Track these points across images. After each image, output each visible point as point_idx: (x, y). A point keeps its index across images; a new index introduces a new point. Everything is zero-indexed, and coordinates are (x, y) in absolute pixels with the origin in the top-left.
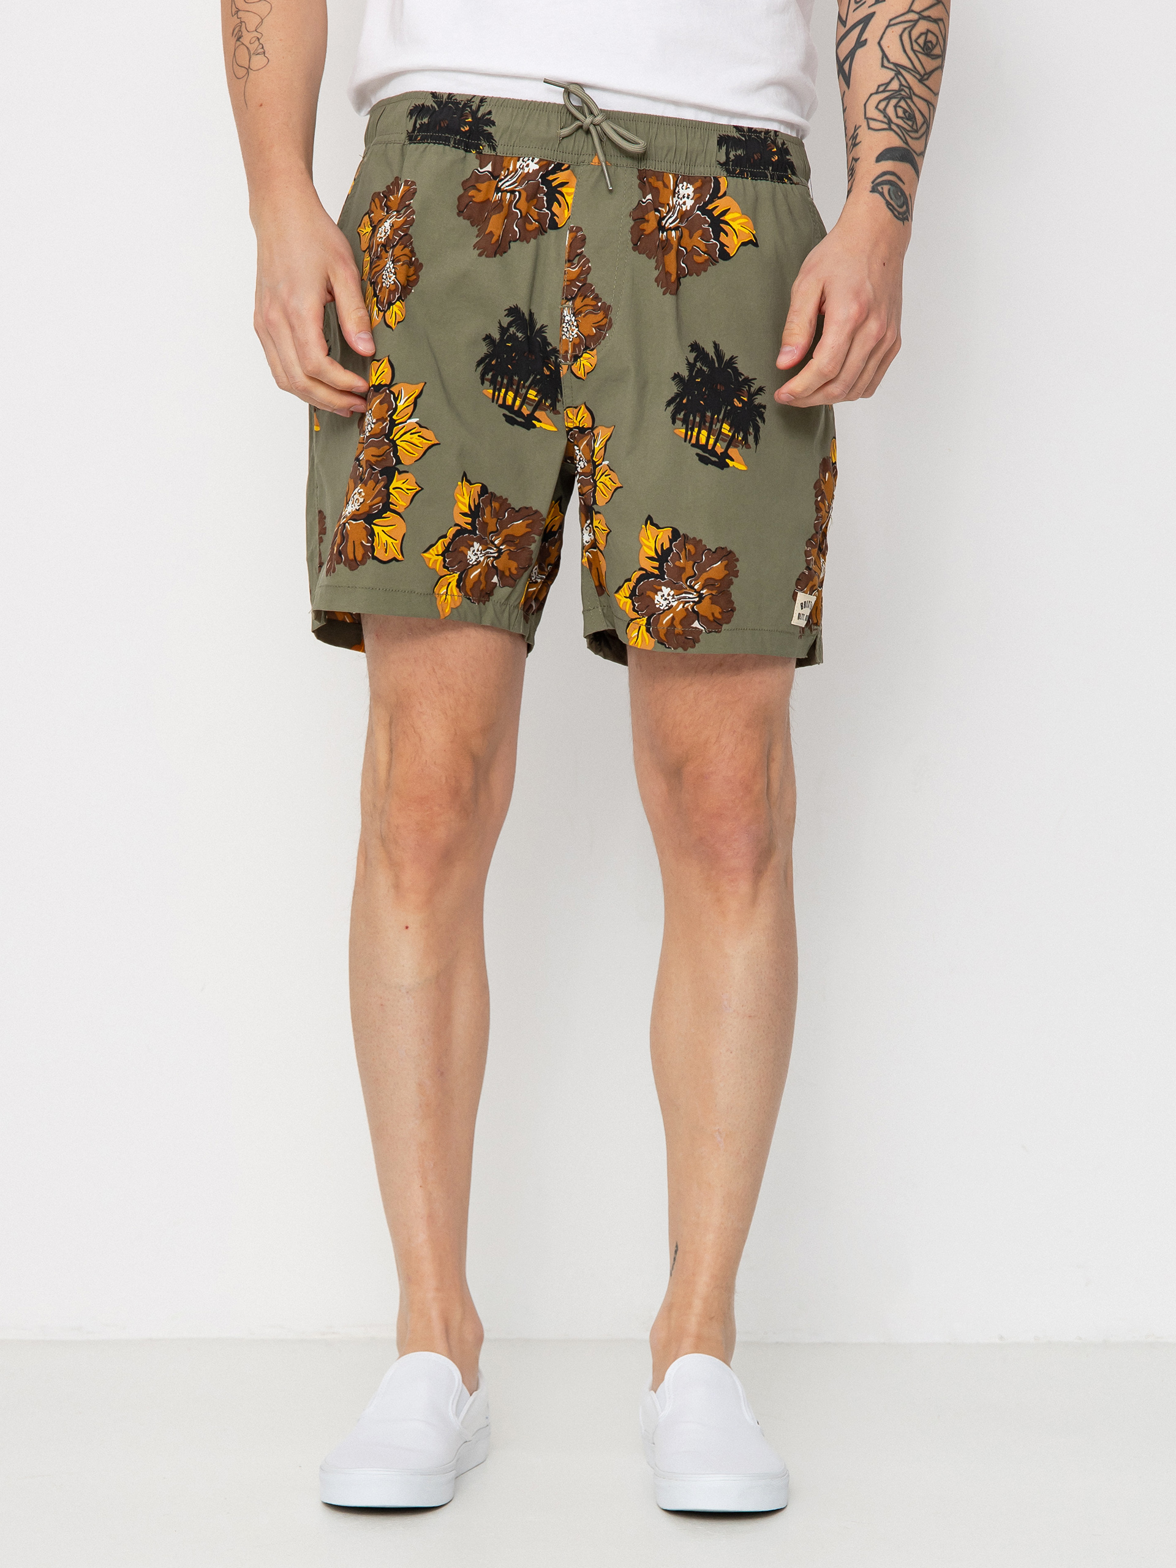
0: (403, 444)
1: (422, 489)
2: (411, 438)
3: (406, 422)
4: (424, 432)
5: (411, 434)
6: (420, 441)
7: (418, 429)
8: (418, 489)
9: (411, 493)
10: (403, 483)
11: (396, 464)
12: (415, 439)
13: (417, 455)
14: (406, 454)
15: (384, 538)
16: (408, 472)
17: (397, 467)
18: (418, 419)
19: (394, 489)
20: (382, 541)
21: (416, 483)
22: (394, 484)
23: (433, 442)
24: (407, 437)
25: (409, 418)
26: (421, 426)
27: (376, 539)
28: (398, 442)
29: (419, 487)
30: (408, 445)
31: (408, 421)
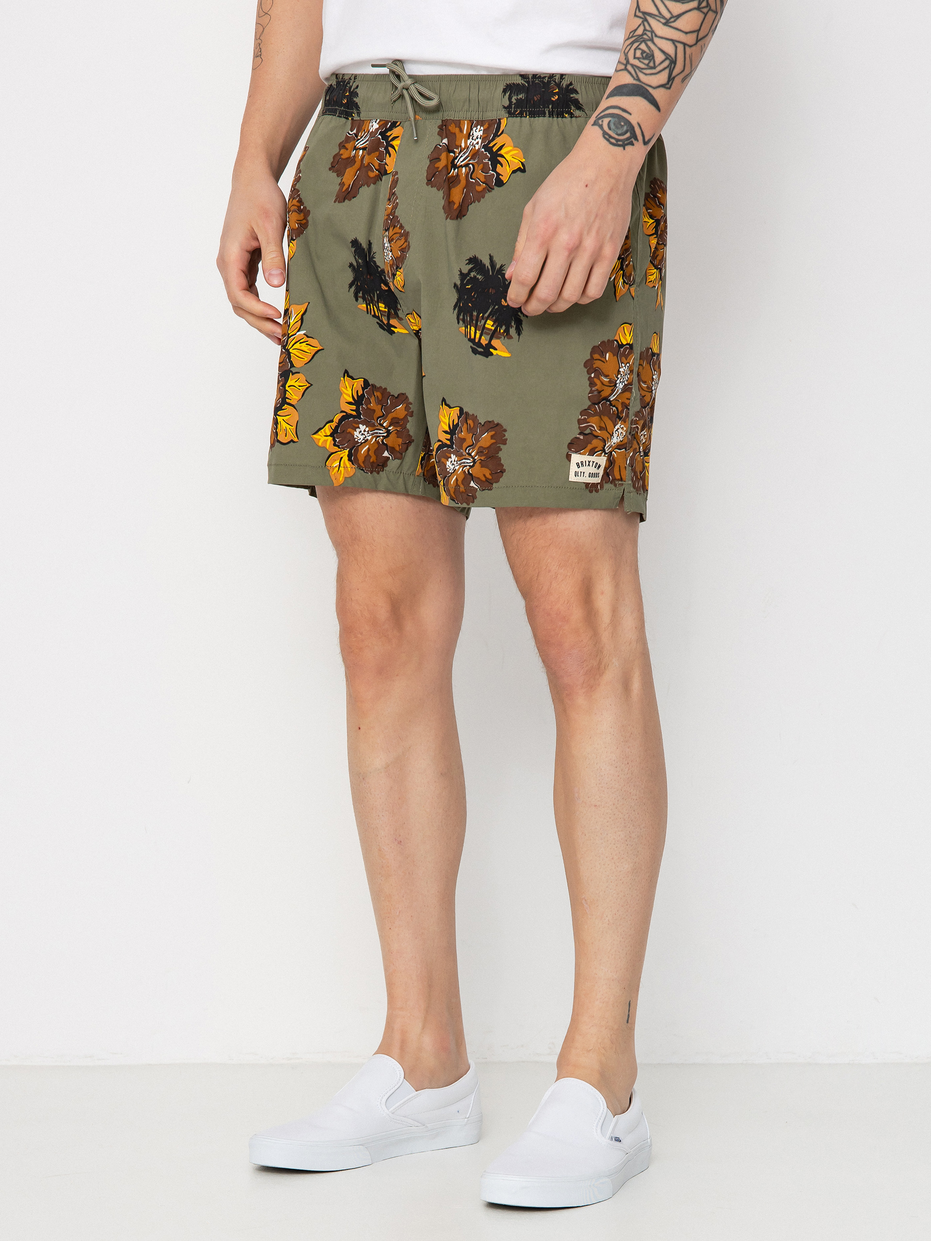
0: (294, 352)
1: (311, 385)
2: (301, 346)
3: (296, 334)
4: (310, 341)
5: (300, 343)
6: (308, 348)
7: (305, 339)
8: (308, 385)
9: (302, 389)
10: (296, 382)
11: (290, 368)
12: (304, 347)
13: (306, 359)
14: (298, 359)
15: (284, 425)
16: (299, 373)
17: (291, 369)
18: (305, 331)
19: (289, 387)
20: (283, 428)
21: (306, 380)
22: (289, 383)
23: (318, 348)
24: (297, 346)
25: (298, 331)
26: (308, 337)
27: (279, 426)
28: (291, 351)
29: (309, 383)
30: (298, 352)
31: (298, 334)
